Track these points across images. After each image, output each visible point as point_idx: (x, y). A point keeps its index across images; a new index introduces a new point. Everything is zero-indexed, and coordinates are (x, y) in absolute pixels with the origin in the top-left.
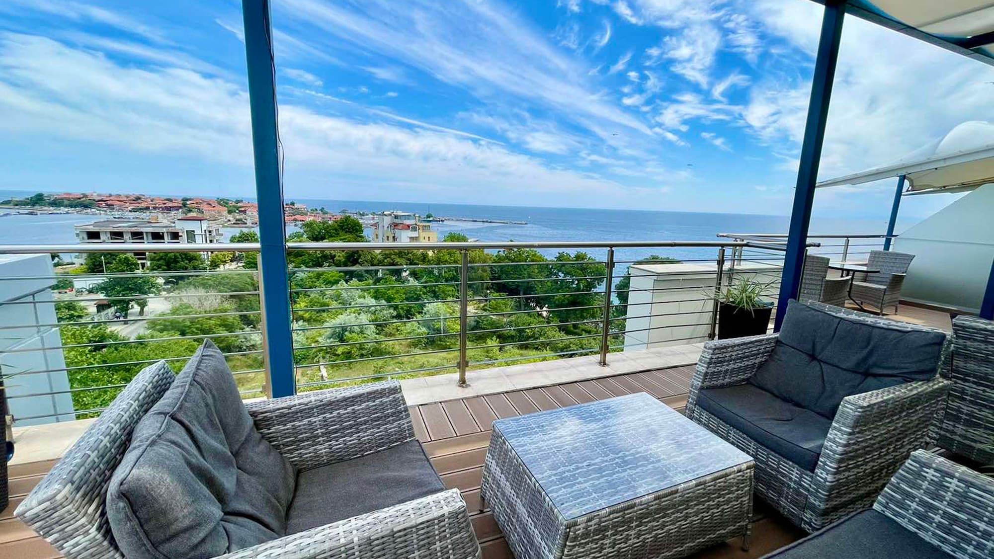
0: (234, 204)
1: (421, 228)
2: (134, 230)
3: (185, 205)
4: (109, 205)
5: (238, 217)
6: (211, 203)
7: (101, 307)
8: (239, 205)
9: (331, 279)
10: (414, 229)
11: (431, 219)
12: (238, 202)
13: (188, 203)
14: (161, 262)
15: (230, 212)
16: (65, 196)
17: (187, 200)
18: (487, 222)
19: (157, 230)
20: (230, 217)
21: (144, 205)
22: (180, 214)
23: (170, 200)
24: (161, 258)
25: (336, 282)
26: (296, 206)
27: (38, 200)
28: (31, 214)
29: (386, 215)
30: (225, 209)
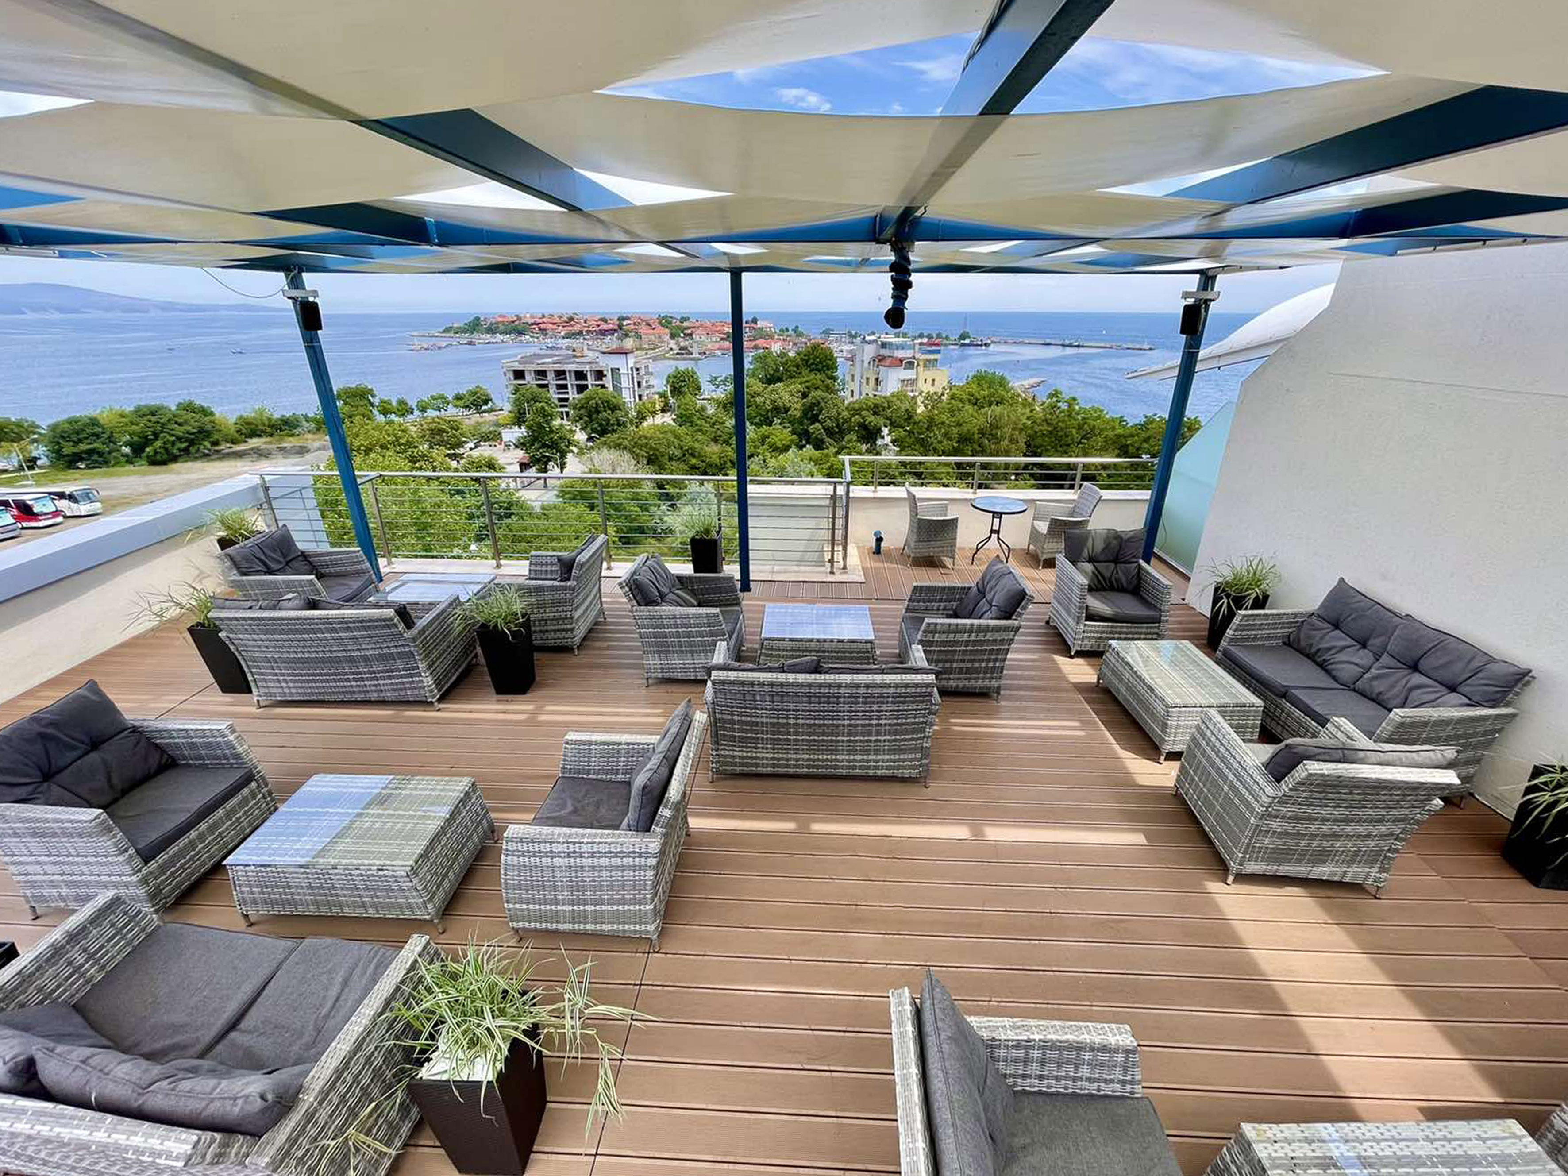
0: (678, 323)
1: (921, 364)
2: (558, 367)
3: (620, 327)
4: (543, 331)
5: (682, 344)
6: (651, 322)
7: (524, 466)
8: (686, 324)
9: (779, 444)
10: (910, 365)
11: (967, 341)
12: (683, 320)
13: (624, 323)
14: (582, 411)
15: (673, 336)
16: (500, 319)
17: (624, 319)
18: (1070, 346)
19: (580, 368)
20: (673, 344)
21: (577, 328)
22: (612, 342)
23: (604, 320)
24: (582, 407)
25: (786, 449)
26: (760, 324)
27: (475, 326)
28: (470, 343)
29: (869, 343)
30: (667, 331)
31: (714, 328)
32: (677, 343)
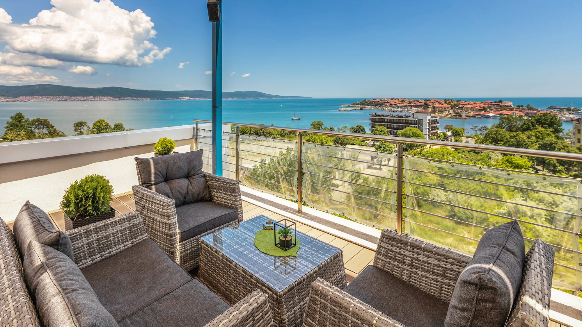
0: (455, 102)
4: (390, 105)
5: (457, 112)
6: (440, 102)
12: (458, 101)
13: (427, 102)
15: (452, 108)
21: (405, 104)
22: (422, 109)
23: (418, 101)
27: (364, 102)
28: (361, 109)
30: (449, 106)
31: (475, 105)
32: (454, 111)
